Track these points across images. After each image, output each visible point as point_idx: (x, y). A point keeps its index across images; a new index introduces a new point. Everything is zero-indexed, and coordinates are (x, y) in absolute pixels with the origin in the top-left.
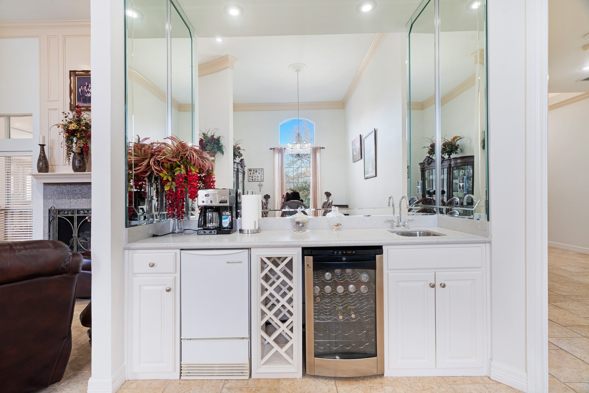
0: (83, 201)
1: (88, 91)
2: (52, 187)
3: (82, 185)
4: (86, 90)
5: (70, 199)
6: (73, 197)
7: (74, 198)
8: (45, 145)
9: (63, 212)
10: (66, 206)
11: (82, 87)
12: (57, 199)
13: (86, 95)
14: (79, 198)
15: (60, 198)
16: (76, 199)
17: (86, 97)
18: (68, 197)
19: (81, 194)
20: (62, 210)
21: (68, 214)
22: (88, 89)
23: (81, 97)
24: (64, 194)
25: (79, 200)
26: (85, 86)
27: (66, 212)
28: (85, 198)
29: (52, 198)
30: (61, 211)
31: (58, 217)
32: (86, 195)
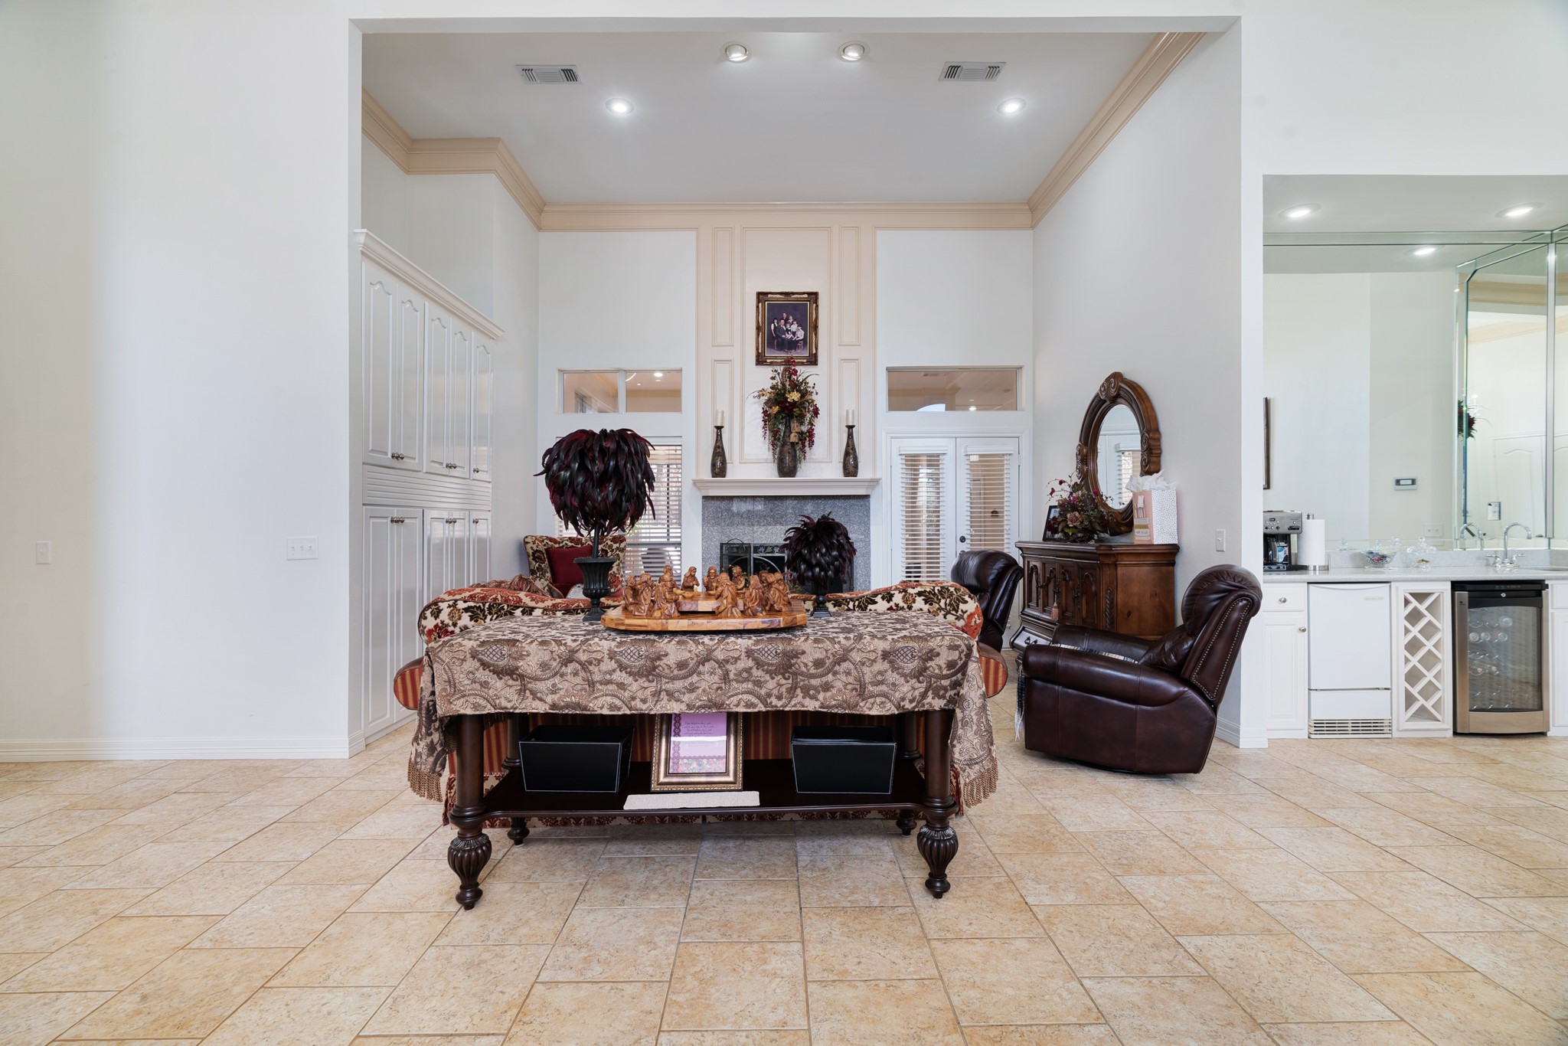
0: (777, 529)
1: (787, 329)
2: (718, 503)
3: (775, 500)
4: (784, 327)
5: (753, 525)
6: (758, 521)
7: (759, 523)
8: (723, 427)
9: (762, 549)
10: (746, 538)
11: (776, 321)
12: (728, 525)
13: (783, 336)
14: (769, 524)
15: (734, 525)
16: (764, 525)
17: (783, 339)
18: (749, 521)
19: (773, 517)
20: (761, 546)
21: (772, 552)
22: (788, 326)
23: (774, 338)
24: (742, 517)
25: (770, 527)
26: (783, 319)
27: (769, 549)
28: (781, 523)
29: (719, 524)
30: (759, 548)
31: (754, 559)
32: (782, 518)
